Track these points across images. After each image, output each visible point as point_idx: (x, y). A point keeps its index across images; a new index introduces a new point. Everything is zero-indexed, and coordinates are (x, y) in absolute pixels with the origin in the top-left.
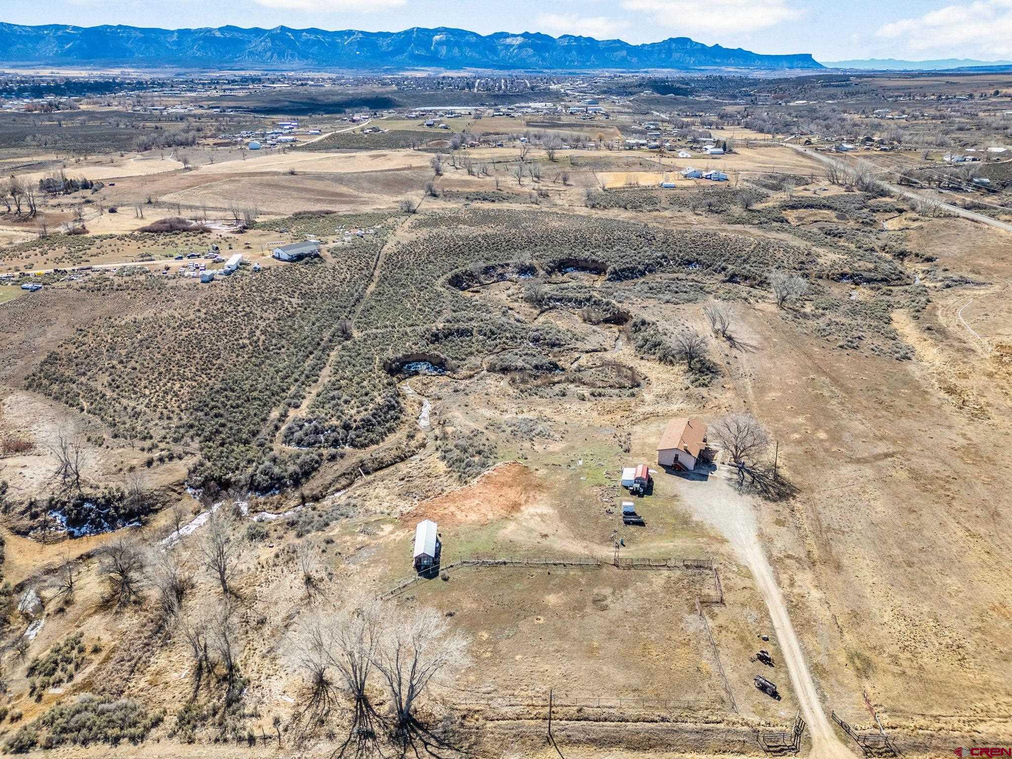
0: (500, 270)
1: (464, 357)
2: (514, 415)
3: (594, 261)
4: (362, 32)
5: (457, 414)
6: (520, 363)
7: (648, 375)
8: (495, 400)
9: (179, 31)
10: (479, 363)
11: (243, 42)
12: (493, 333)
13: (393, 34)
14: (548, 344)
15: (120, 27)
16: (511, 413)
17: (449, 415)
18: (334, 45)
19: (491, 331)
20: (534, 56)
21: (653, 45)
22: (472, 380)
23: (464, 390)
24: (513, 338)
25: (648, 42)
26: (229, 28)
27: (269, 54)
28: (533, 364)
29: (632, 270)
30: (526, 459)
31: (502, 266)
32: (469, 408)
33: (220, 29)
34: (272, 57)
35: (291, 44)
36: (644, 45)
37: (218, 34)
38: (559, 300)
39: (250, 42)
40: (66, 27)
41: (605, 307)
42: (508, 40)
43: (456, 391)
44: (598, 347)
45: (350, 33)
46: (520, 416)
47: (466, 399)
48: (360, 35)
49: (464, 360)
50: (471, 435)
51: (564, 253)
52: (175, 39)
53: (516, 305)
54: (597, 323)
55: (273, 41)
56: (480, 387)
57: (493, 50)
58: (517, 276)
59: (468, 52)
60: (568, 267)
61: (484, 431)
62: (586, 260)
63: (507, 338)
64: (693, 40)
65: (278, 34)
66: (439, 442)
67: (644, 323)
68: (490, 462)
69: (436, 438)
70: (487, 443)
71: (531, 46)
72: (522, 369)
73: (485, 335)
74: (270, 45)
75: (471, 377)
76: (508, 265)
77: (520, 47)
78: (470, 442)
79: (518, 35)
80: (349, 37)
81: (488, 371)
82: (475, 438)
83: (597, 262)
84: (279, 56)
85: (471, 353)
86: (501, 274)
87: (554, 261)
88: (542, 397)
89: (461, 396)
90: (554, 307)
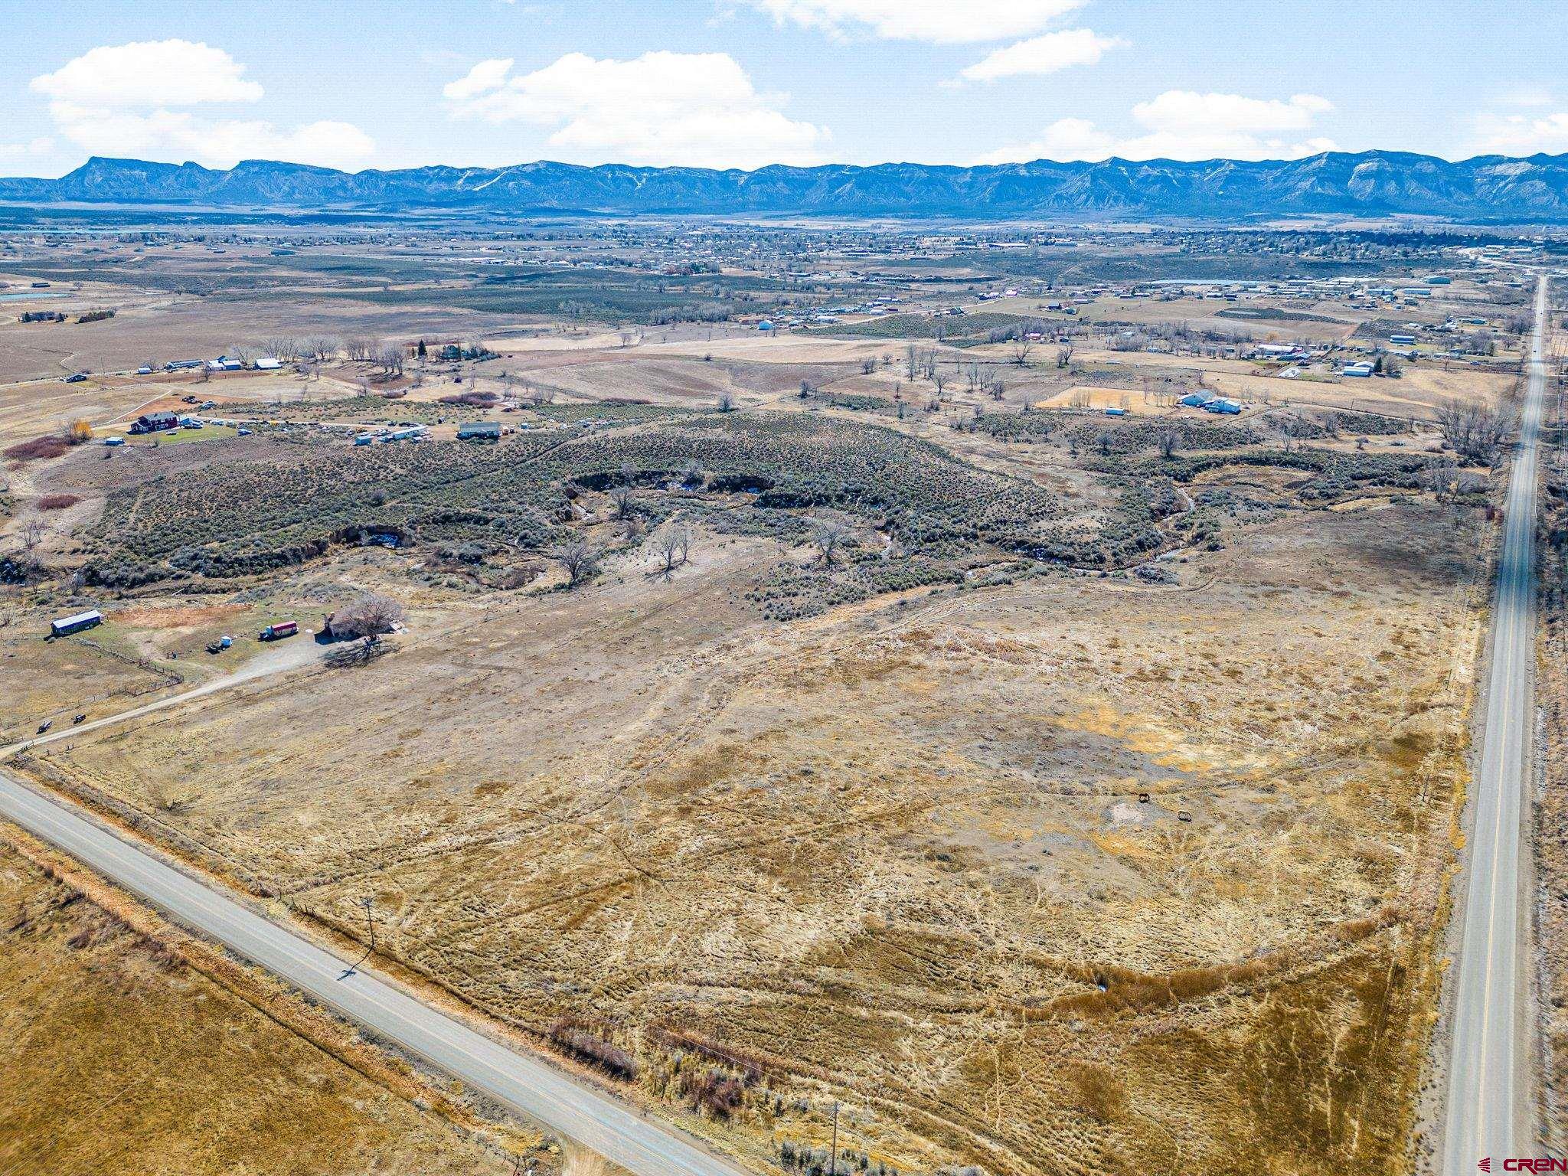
4: (1235, 162)
9: (975, 169)
11: (1054, 182)
13: (1287, 163)
15: (904, 165)
18: (1187, 183)
20: (1544, 193)
26: (1041, 163)
27: (1084, 197)
33: (1028, 166)
34: (1087, 200)
35: (1120, 182)
37: (1023, 172)
39: (1064, 181)
40: (843, 167)
42: (1500, 169)
45: (1216, 164)
48: (1232, 167)
52: (968, 179)
55: (1094, 179)
57: (1467, 186)
59: (1413, 187)
65: (1105, 169)
71: (1542, 177)
74: (1088, 184)
77: (1522, 178)
79: (1522, 160)
80: (1214, 170)
84: (1096, 200)
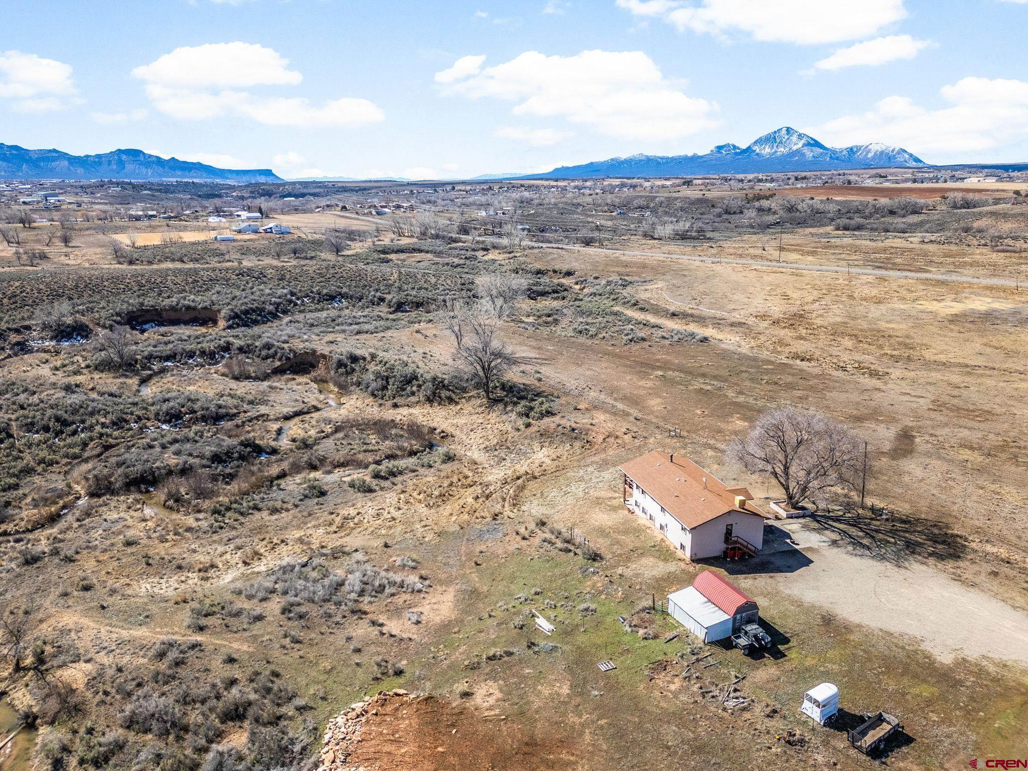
0: (14, 338)
1: (12, 481)
2: (242, 568)
3: (188, 308)
5: (69, 619)
6: (171, 460)
7: (432, 425)
8: (160, 550)
10: (61, 485)
12: (65, 423)
14: (204, 419)
16: (228, 566)
17: (46, 630)
19: (58, 419)
21: (98, 156)
22: (62, 524)
23: (55, 552)
24: (119, 423)
25: (93, 153)
28: (208, 454)
29: (260, 311)
30: (399, 673)
31: (17, 331)
32: (100, 592)
36: (87, 156)
38: (168, 358)
41: (264, 353)
43: (31, 560)
44: (299, 407)
46: (261, 567)
47: (73, 573)
49: (16, 487)
50: (163, 666)
51: (132, 302)
53: (79, 379)
54: (266, 377)
56: (97, 534)
58: (53, 343)
60: (146, 322)
61: (199, 638)
62: (173, 309)
63: (103, 425)
64: (146, 152)
66: (47, 735)
67: (354, 359)
68: (298, 731)
69: (30, 723)
70: (236, 672)
72: (185, 471)
73: (46, 429)
75: (53, 519)
76: (28, 328)
78: (175, 690)
81: (92, 495)
82: (182, 672)
83: (194, 309)
85: (28, 471)
86: (18, 343)
87: (118, 314)
88: (274, 511)
89: (53, 570)
90: (163, 371)
